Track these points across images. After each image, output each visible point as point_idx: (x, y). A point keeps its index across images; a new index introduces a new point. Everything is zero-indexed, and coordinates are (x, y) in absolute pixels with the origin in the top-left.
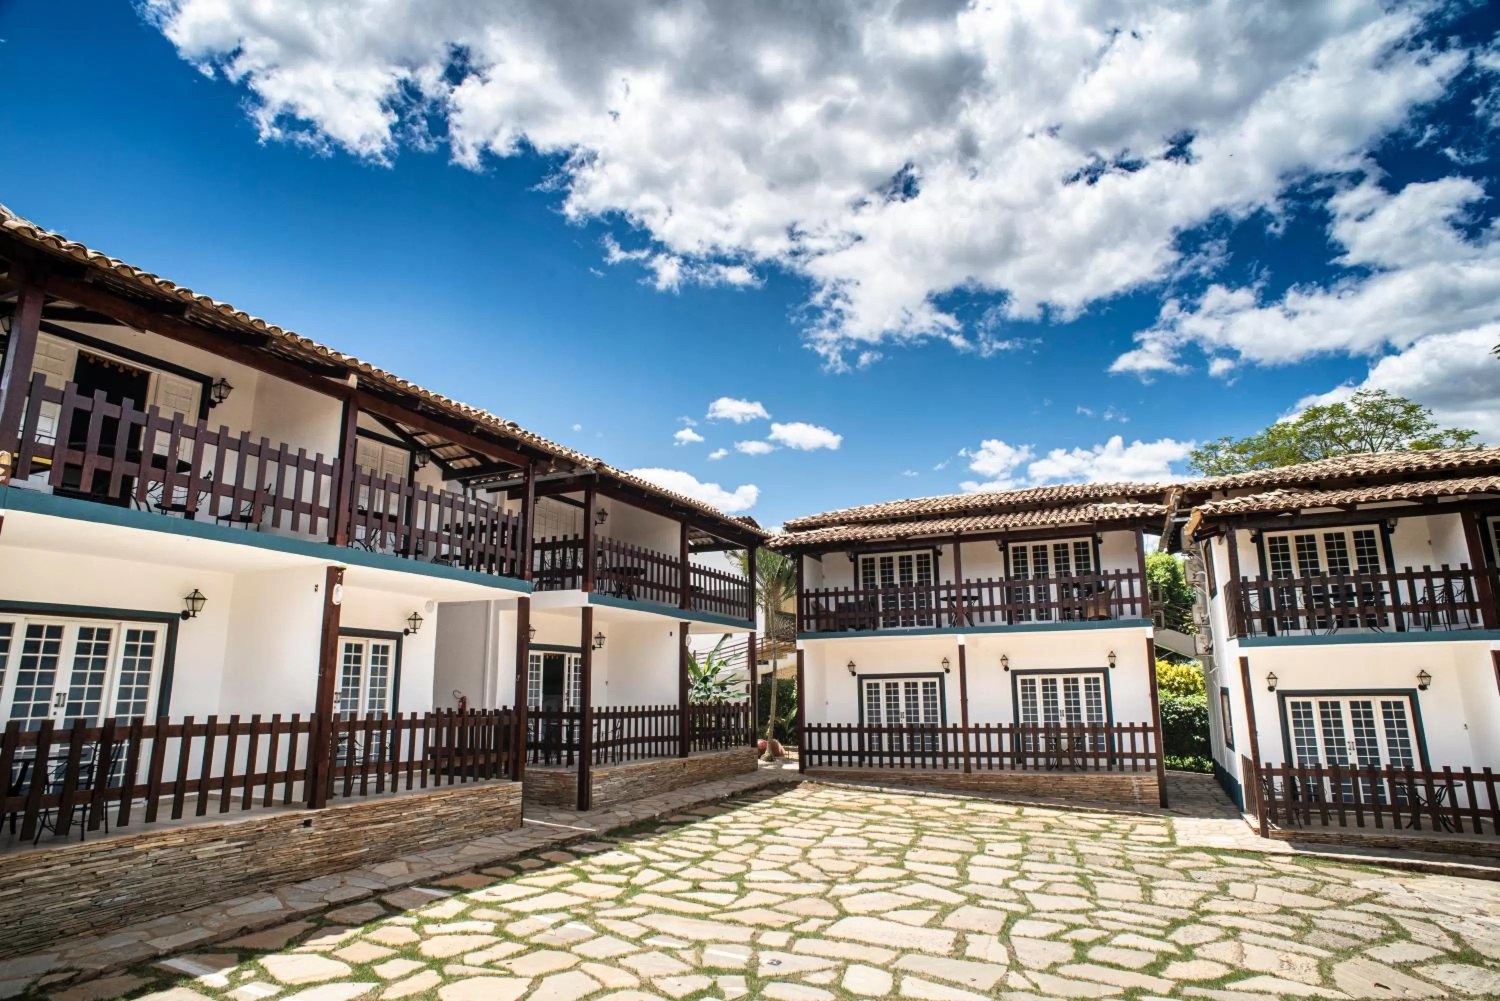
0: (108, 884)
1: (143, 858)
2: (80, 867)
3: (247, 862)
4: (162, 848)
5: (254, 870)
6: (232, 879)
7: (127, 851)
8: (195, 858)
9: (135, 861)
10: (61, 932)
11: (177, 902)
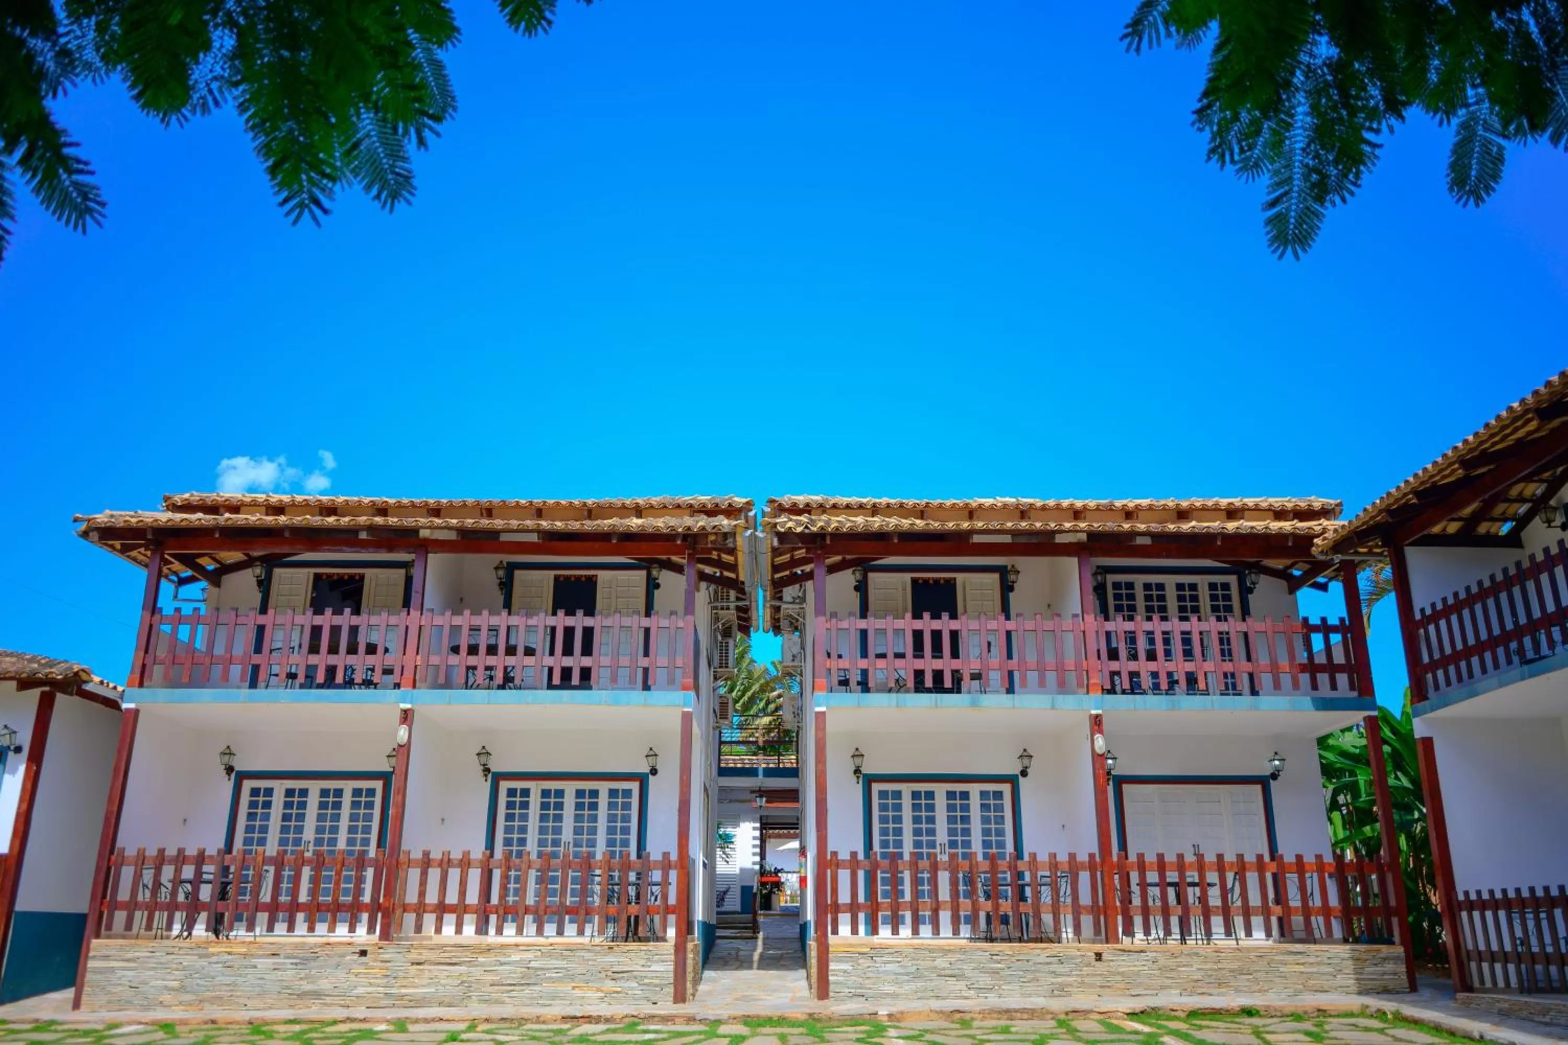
0: (191, 975)
1: (214, 959)
2: (173, 956)
3: (301, 979)
4: (229, 953)
5: (308, 987)
6: (289, 991)
7: (204, 952)
8: (255, 967)
9: (210, 960)
10: (161, 1003)
11: (243, 1001)
